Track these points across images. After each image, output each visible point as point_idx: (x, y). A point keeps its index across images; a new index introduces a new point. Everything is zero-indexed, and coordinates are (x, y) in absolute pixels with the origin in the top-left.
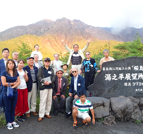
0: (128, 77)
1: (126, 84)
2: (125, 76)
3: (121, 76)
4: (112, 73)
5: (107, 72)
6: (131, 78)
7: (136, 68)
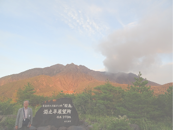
0: (60, 112)
1: (58, 117)
2: (58, 111)
3: (55, 111)
4: (49, 109)
5: (46, 108)
6: (62, 112)
7: (66, 106)
